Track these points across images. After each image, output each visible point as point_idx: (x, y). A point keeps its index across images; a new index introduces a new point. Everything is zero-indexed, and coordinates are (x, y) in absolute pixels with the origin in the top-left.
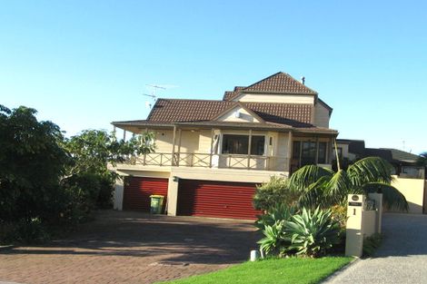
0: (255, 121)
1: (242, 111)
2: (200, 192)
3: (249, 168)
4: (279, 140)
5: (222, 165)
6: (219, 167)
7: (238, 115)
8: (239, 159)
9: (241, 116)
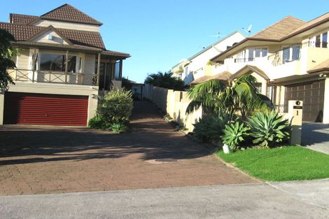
0: (65, 43)
1: (54, 34)
2: (23, 103)
3: (66, 83)
4: (86, 60)
5: (41, 79)
6: (38, 81)
7: (51, 38)
8: (58, 75)
9: (54, 38)
